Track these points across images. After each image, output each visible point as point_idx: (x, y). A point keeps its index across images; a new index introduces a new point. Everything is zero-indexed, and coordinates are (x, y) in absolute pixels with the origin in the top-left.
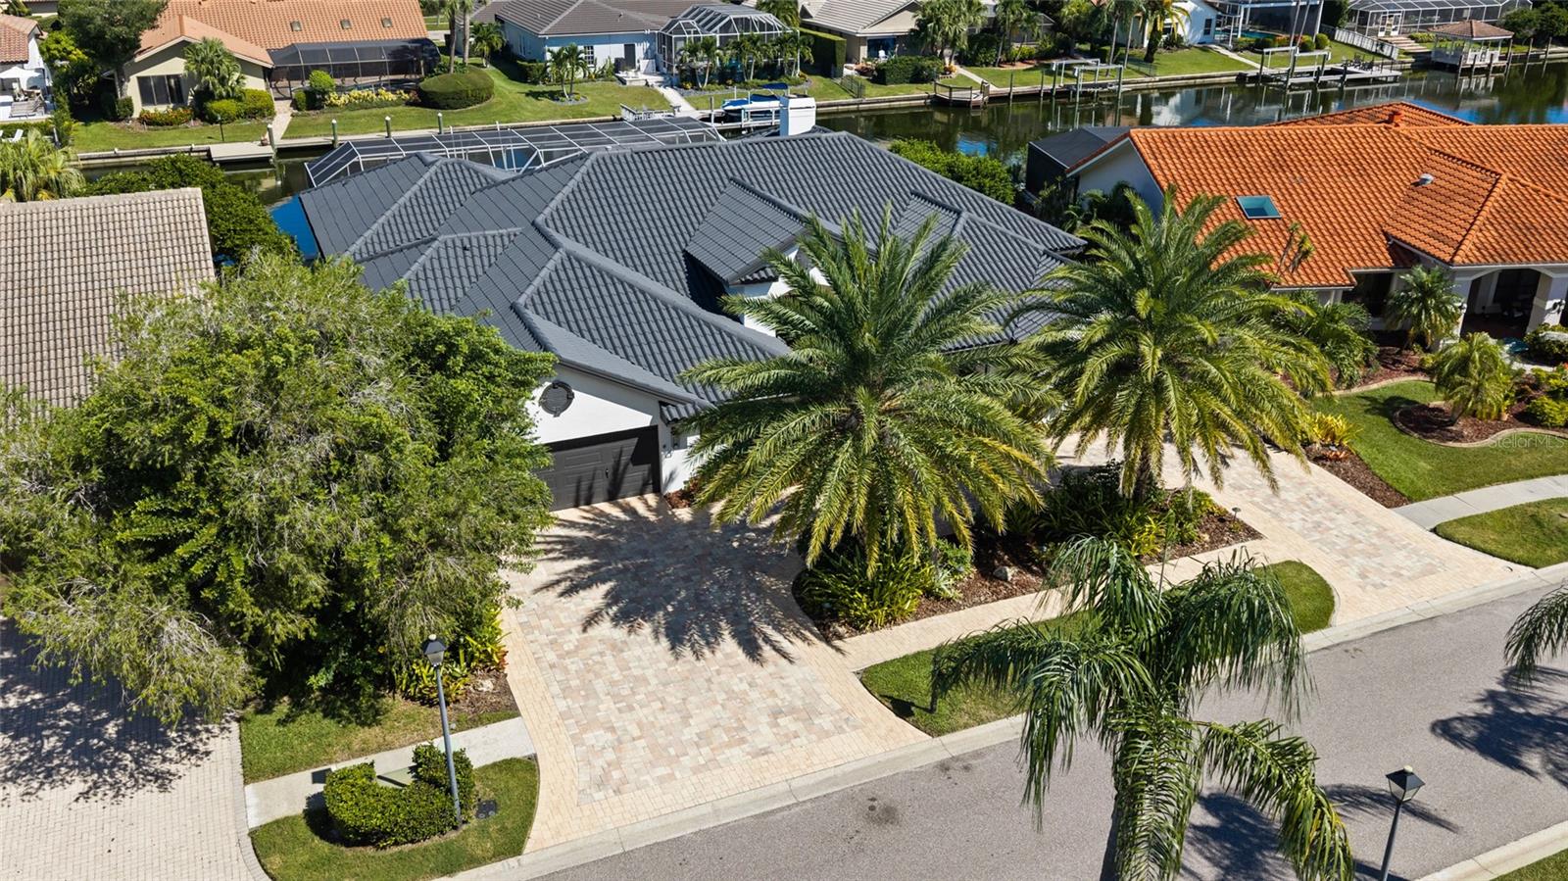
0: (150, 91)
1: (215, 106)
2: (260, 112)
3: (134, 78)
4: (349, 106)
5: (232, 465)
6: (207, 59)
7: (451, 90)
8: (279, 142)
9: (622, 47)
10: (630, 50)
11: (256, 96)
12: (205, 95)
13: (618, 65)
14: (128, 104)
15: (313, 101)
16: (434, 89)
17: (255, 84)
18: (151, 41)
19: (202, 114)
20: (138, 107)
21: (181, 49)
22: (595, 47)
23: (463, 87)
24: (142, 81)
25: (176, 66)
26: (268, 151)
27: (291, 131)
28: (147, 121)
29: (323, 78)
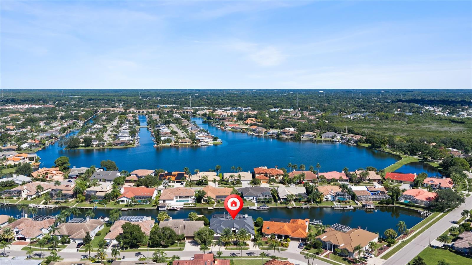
0: (204, 201)
1: (209, 203)
2: (213, 203)
3: (203, 199)
4: (222, 203)
5: (202, 235)
6: (210, 198)
8: (214, 207)
10: (253, 198)
12: (208, 202)
13: (252, 199)
15: (219, 202)
17: (213, 200)
18: (205, 196)
19: (208, 203)
20: (203, 202)
21: (207, 197)
25: (207, 198)
26: (213, 208)
27: (216, 206)
28: (203, 203)
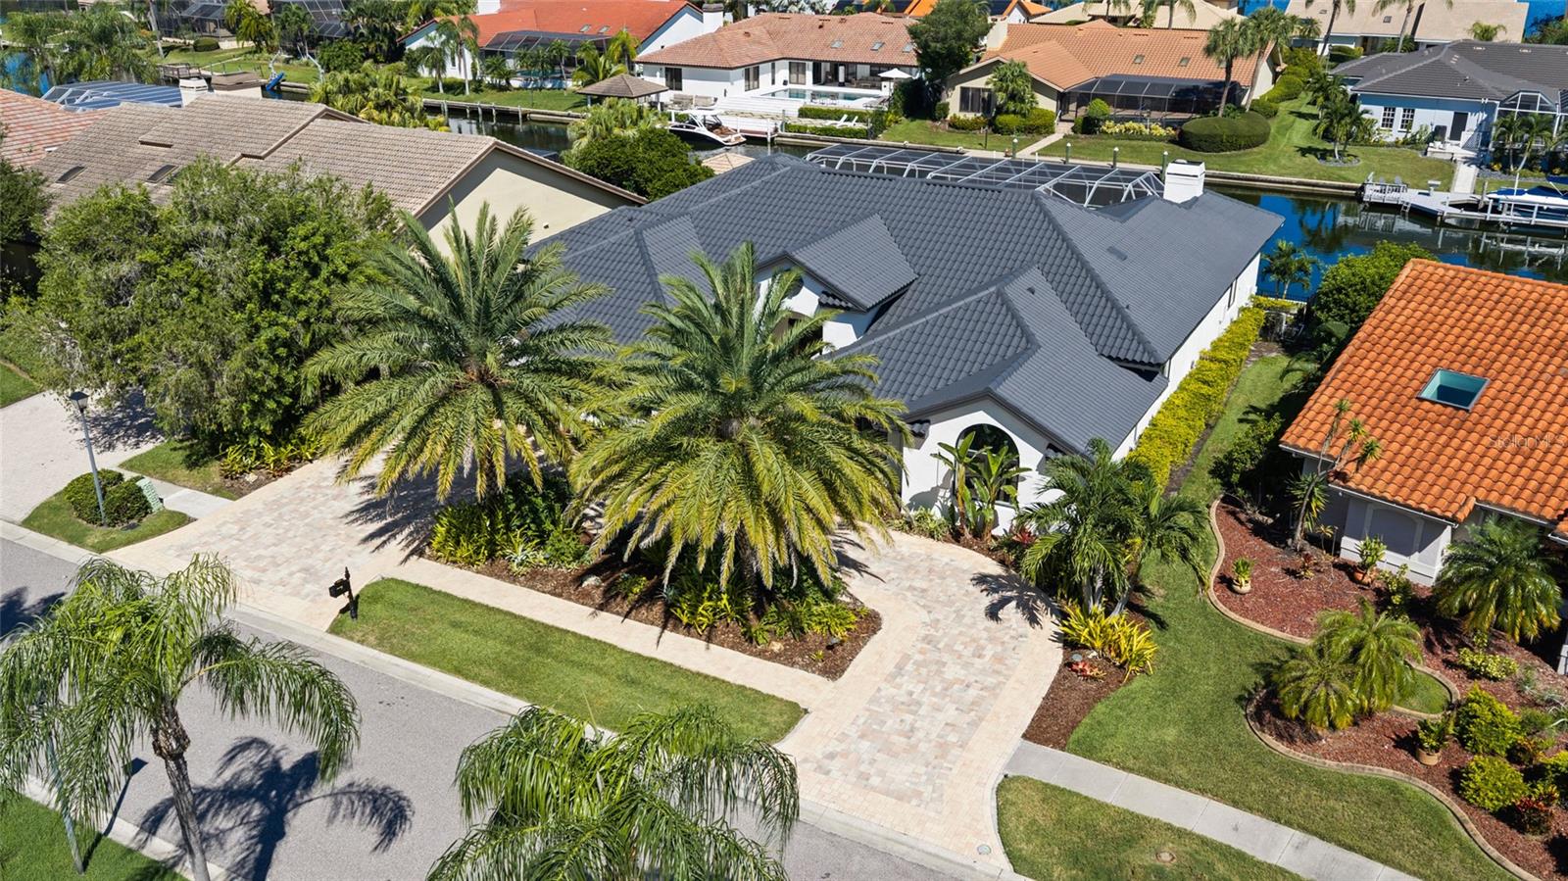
0: (969, 100)
1: (1001, 118)
2: (1037, 129)
3: (958, 88)
4: (1119, 136)
7: (1206, 132)
9: (1450, 114)
10: (1459, 120)
11: (1044, 113)
14: (945, 108)
15: (1088, 126)
16: (1192, 131)
17: (1047, 104)
19: (995, 125)
20: (954, 112)
21: (994, 67)
22: (1417, 110)
23: (1219, 132)
24: (964, 91)
29: (1099, 106)
